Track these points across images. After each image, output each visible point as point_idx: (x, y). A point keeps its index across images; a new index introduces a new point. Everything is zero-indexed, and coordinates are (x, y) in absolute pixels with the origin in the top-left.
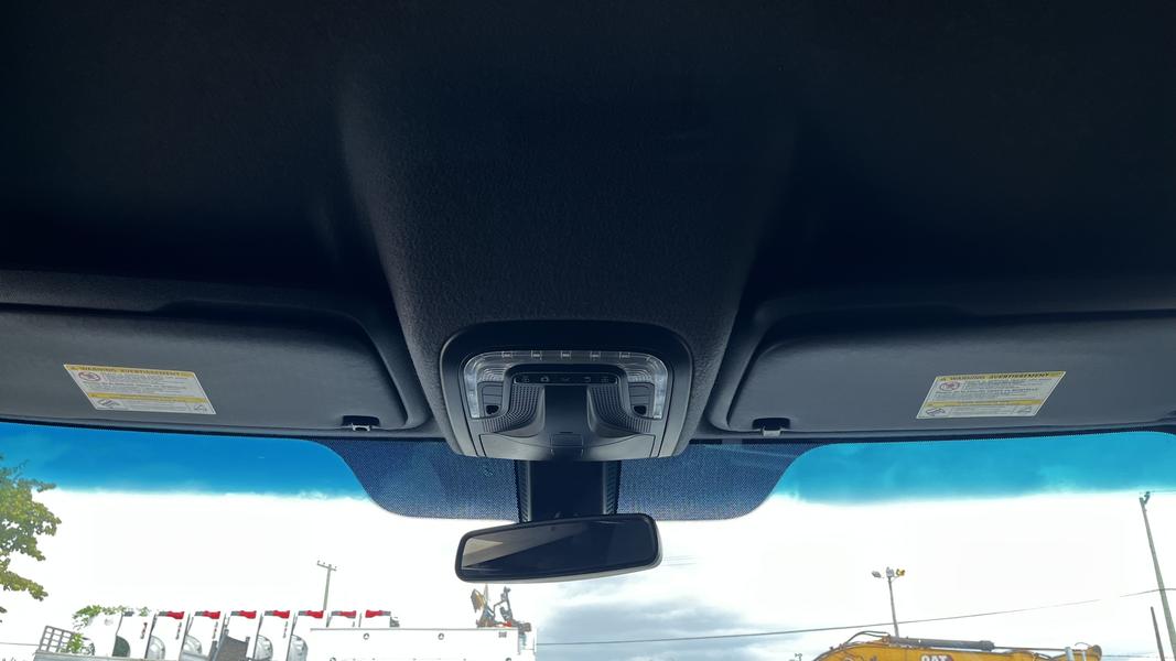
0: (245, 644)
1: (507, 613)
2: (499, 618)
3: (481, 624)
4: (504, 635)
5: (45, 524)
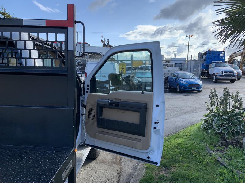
1: (108, 44)
2: (107, 44)
3: (103, 46)
4: (107, 48)
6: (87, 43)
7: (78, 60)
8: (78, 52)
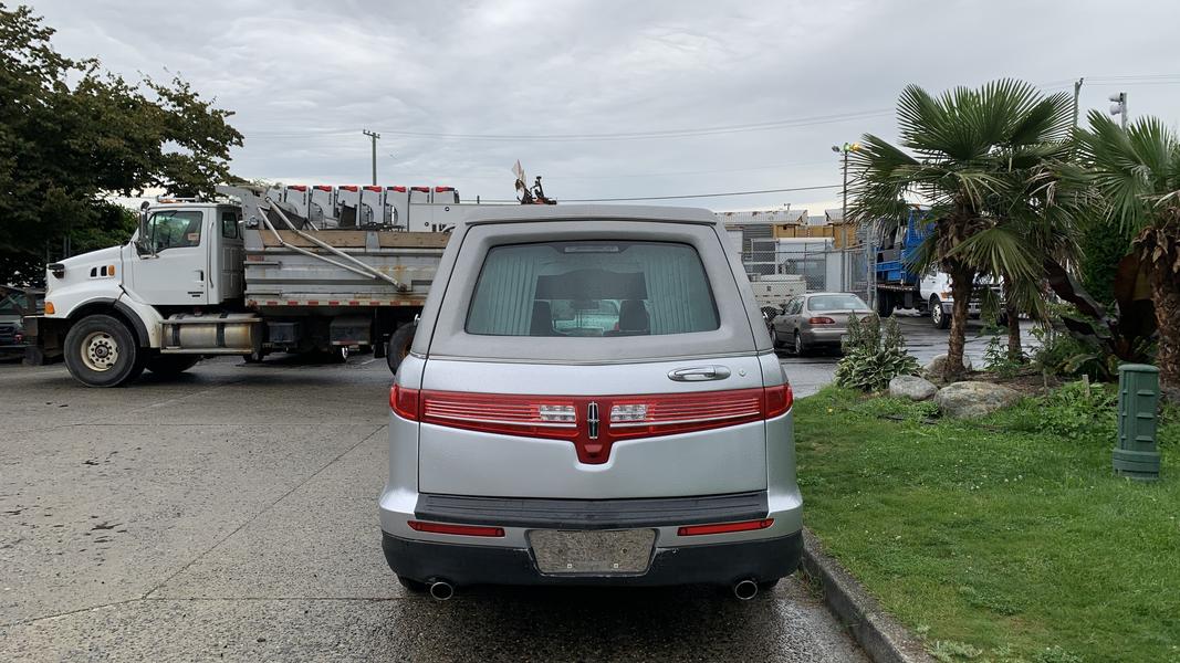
0: (355, 209)
1: (540, 194)
2: (534, 195)
3: (523, 202)
5: (235, 139)
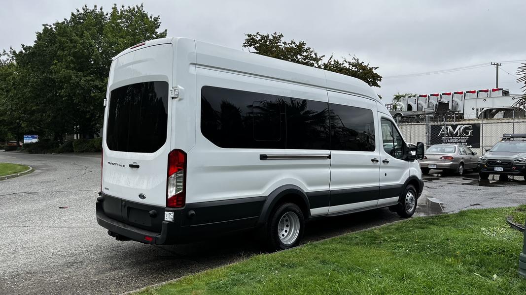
0: (448, 104)
6: (502, 89)
7: (464, 125)
8: (475, 110)
